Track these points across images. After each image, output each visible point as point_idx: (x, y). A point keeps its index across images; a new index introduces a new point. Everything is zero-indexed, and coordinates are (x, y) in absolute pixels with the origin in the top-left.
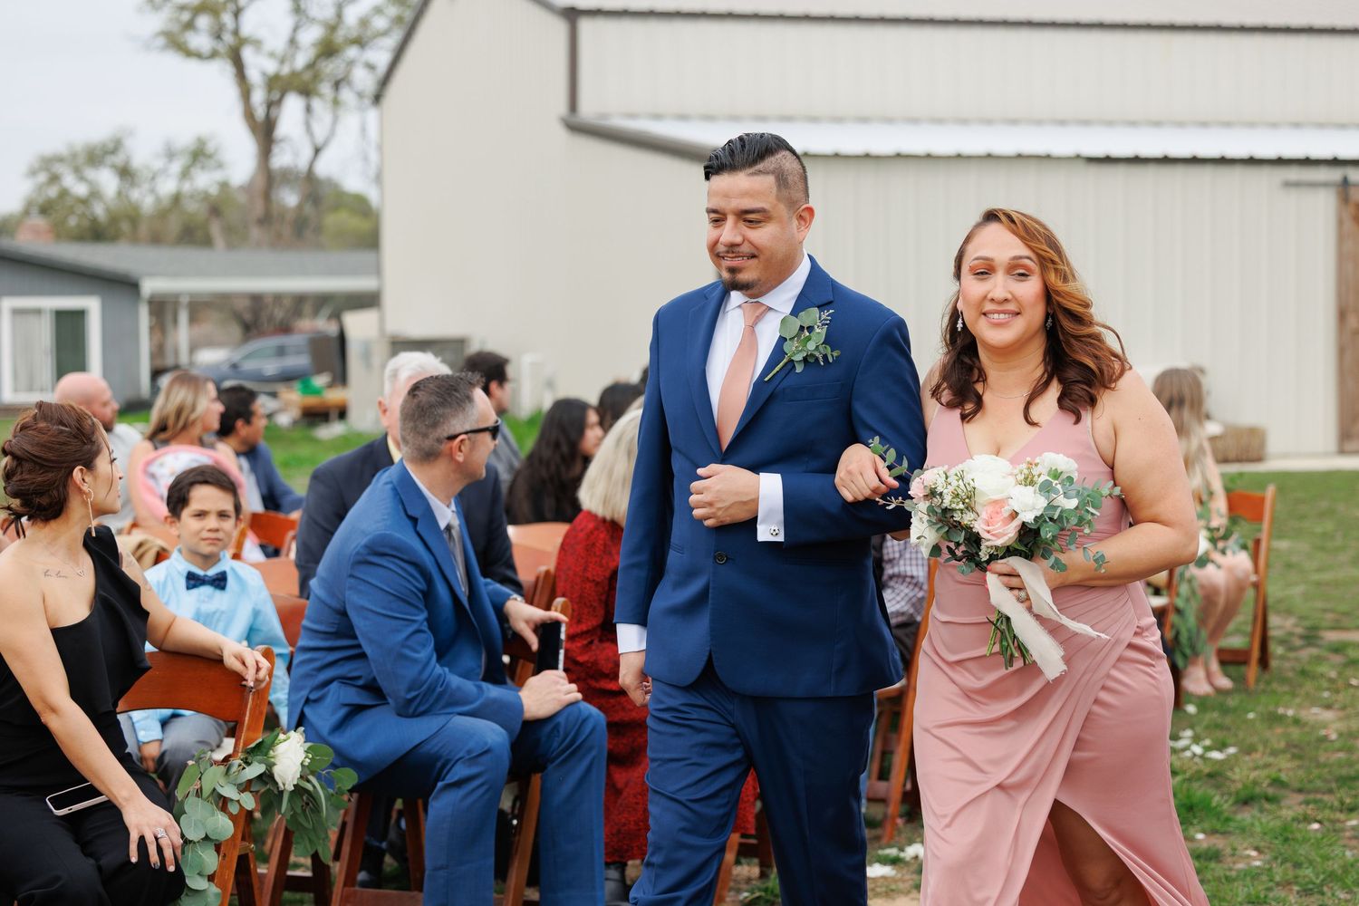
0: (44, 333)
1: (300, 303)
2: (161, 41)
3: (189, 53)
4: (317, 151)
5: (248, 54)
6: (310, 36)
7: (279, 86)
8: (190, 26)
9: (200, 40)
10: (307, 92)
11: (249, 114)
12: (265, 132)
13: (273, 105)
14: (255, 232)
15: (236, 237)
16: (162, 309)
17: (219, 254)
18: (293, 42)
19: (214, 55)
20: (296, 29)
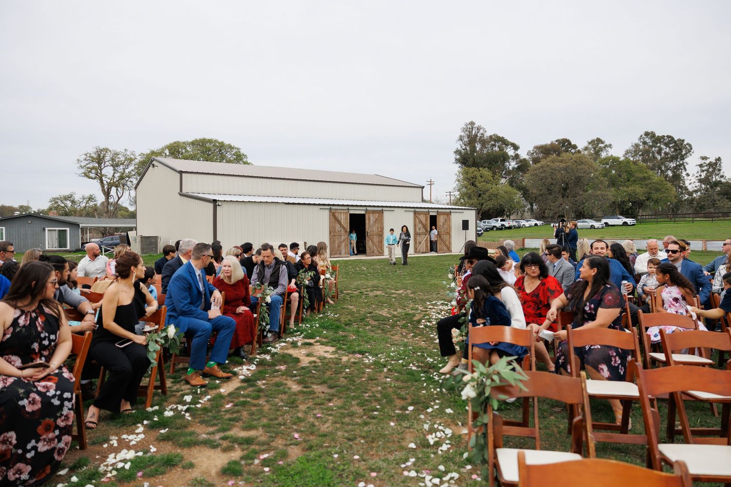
0: (55, 235)
1: (117, 229)
2: (83, 175)
3: (89, 178)
4: (119, 198)
5: (103, 178)
6: (117, 175)
7: (110, 185)
8: (90, 172)
9: (93, 175)
10: (117, 187)
11: (103, 190)
12: (107, 194)
13: (109, 189)
14: (105, 215)
15: (100, 215)
16: (84, 230)
17: (97, 219)
18: (113, 176)
19: (95, 178)
20: (114, 173)
